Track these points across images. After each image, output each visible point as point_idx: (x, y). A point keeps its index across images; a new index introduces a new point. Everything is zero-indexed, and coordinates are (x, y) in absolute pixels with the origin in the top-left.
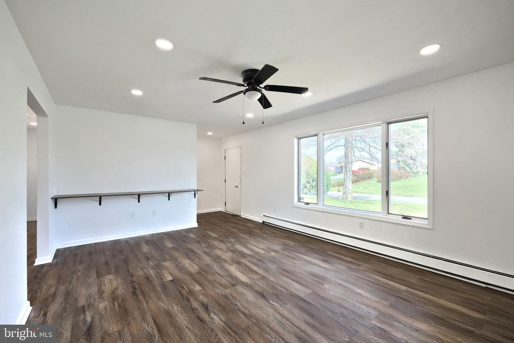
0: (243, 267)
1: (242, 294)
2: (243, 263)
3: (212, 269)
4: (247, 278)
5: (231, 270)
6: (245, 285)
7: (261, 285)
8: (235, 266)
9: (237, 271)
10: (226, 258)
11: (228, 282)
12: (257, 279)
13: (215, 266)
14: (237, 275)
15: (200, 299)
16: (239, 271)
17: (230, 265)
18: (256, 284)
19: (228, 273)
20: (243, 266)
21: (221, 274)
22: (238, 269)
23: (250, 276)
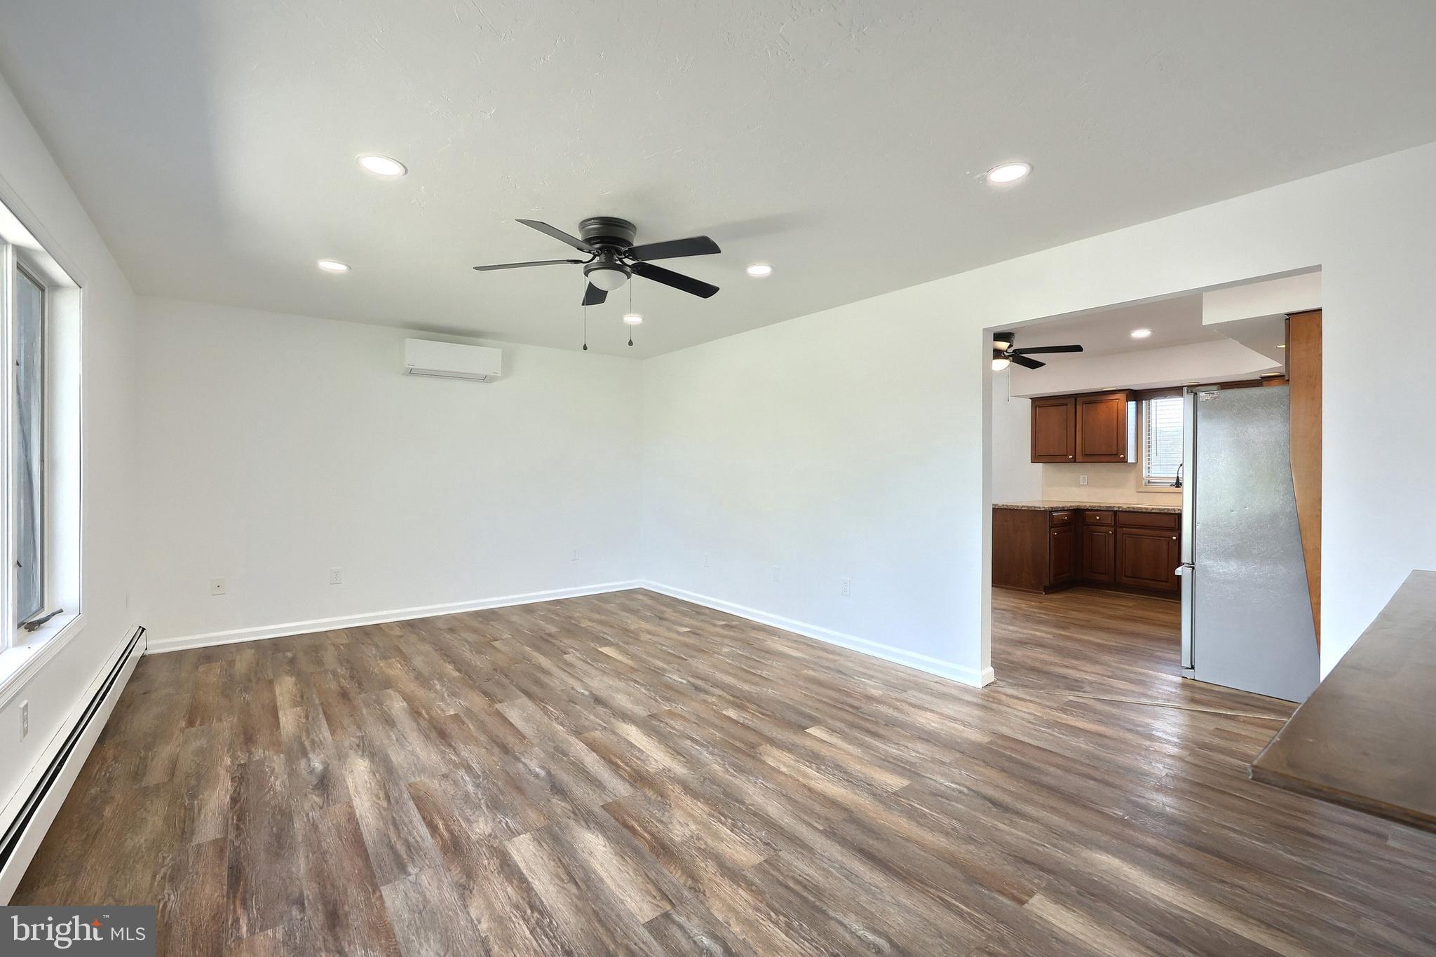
0: (627, 764)
1: (637, 702)
2: (624, 779)
3: (723, 758)
4: (620, 732)
5: (662, 754)
6: (626, 717)
7: (592, 717)
8: (652, 768)
9: (644, 750)
10: (687, 800)
11: (667, 724)
12: (597, 730)
13: (716, 767)
14: (645, 738)
15: (714, 697)
16: (640, 750)
17: (669, 770)
18: (602, 720)
19: (672, 745)
20: (624, 766)
21: (689, 743)
22: (642, 758)
23: (613, 737)
